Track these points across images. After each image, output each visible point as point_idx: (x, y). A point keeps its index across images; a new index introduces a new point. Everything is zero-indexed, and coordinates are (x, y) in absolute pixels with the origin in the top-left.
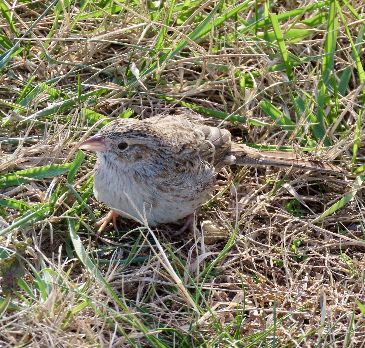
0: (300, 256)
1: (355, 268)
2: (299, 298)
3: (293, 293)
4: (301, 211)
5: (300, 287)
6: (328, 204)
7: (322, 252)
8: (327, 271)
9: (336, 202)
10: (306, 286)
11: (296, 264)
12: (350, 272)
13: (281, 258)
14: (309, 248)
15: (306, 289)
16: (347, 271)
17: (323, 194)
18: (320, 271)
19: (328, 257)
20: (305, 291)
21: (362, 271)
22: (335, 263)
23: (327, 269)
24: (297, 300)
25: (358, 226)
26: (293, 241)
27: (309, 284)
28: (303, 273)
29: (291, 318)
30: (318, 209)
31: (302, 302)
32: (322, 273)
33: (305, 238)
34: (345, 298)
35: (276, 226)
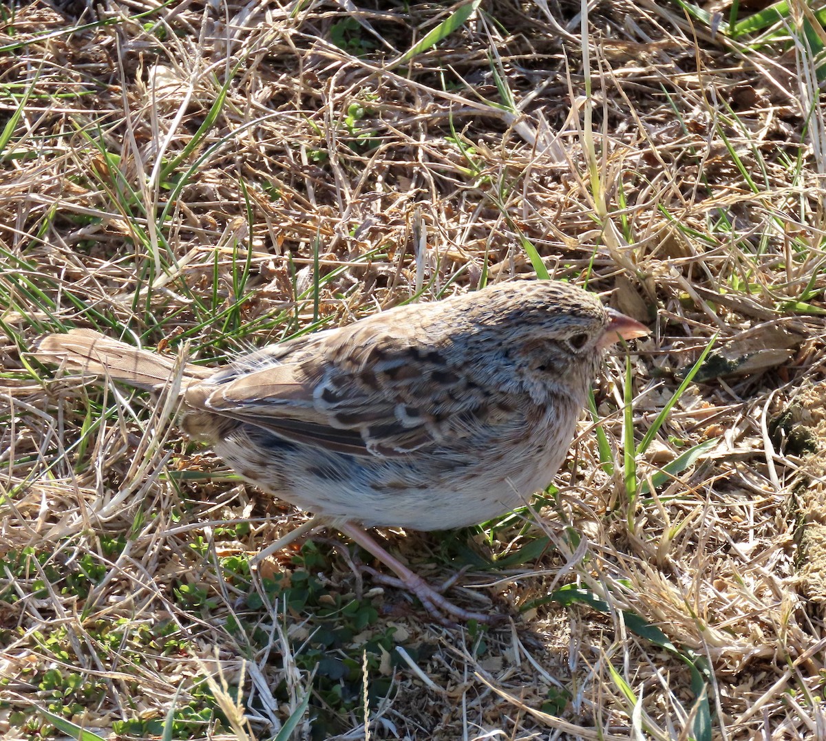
0: (362, 140)
1: (482, 165)
2: (365, 232)
3: (351, 220)
4: (362, 43)
5: (365, 208)
6: (421, 26)
7: (412, 131)
8: (423, 173)
9: (437, 24)
10: (379, 205)
11: (356, 157)
12: (472, 173)
13: (324, 145)
14: (384, 123)
15: (379, 212)
16: (467, 171)
17: (408, 7)
18: (406, 173)
19: (423, 143)
20: (377, 216)
21: (498, 171)
22: (440, 155)
23: (422, 168)
24: (361, 237)
25: (487, 74)
26: (348, 107)
27: (386, 202)
28: (372, 179)
29: (349, 276)
30: (400, 39)
31: (372, 239)
32: (411, 176)
33: (373, 102)
34: (463, 230)
35: (310, 76)
